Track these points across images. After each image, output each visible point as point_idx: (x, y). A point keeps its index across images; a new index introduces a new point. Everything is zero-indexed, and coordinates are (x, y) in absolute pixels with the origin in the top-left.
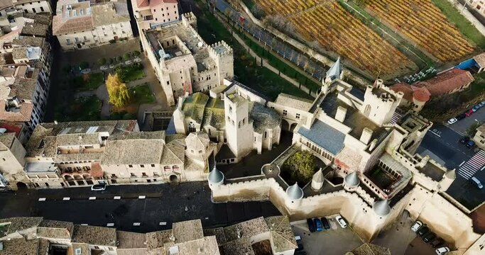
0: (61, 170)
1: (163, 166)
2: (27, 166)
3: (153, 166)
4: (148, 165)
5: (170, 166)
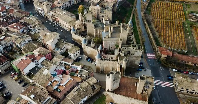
0: (53, 17)
1: (68, 24)
2: (49, 12)
4: (66, 23)
5: (70, 25)
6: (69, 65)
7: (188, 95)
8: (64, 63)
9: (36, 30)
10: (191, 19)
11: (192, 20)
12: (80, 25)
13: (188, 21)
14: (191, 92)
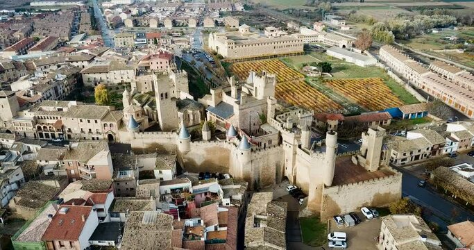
0: (36, 122)
1: (103, 123)
2: (16, 116)
3: (96, 122)
4: (92, 121)
5: (108, 123)
6: (187, 191)
7: (415, 163)
8: (169, 192)
9: (19, 156)
10: (312, 75)
11: (315, 75)
12: (138, 115)
13: (310, 77)
14: (417, 157)
